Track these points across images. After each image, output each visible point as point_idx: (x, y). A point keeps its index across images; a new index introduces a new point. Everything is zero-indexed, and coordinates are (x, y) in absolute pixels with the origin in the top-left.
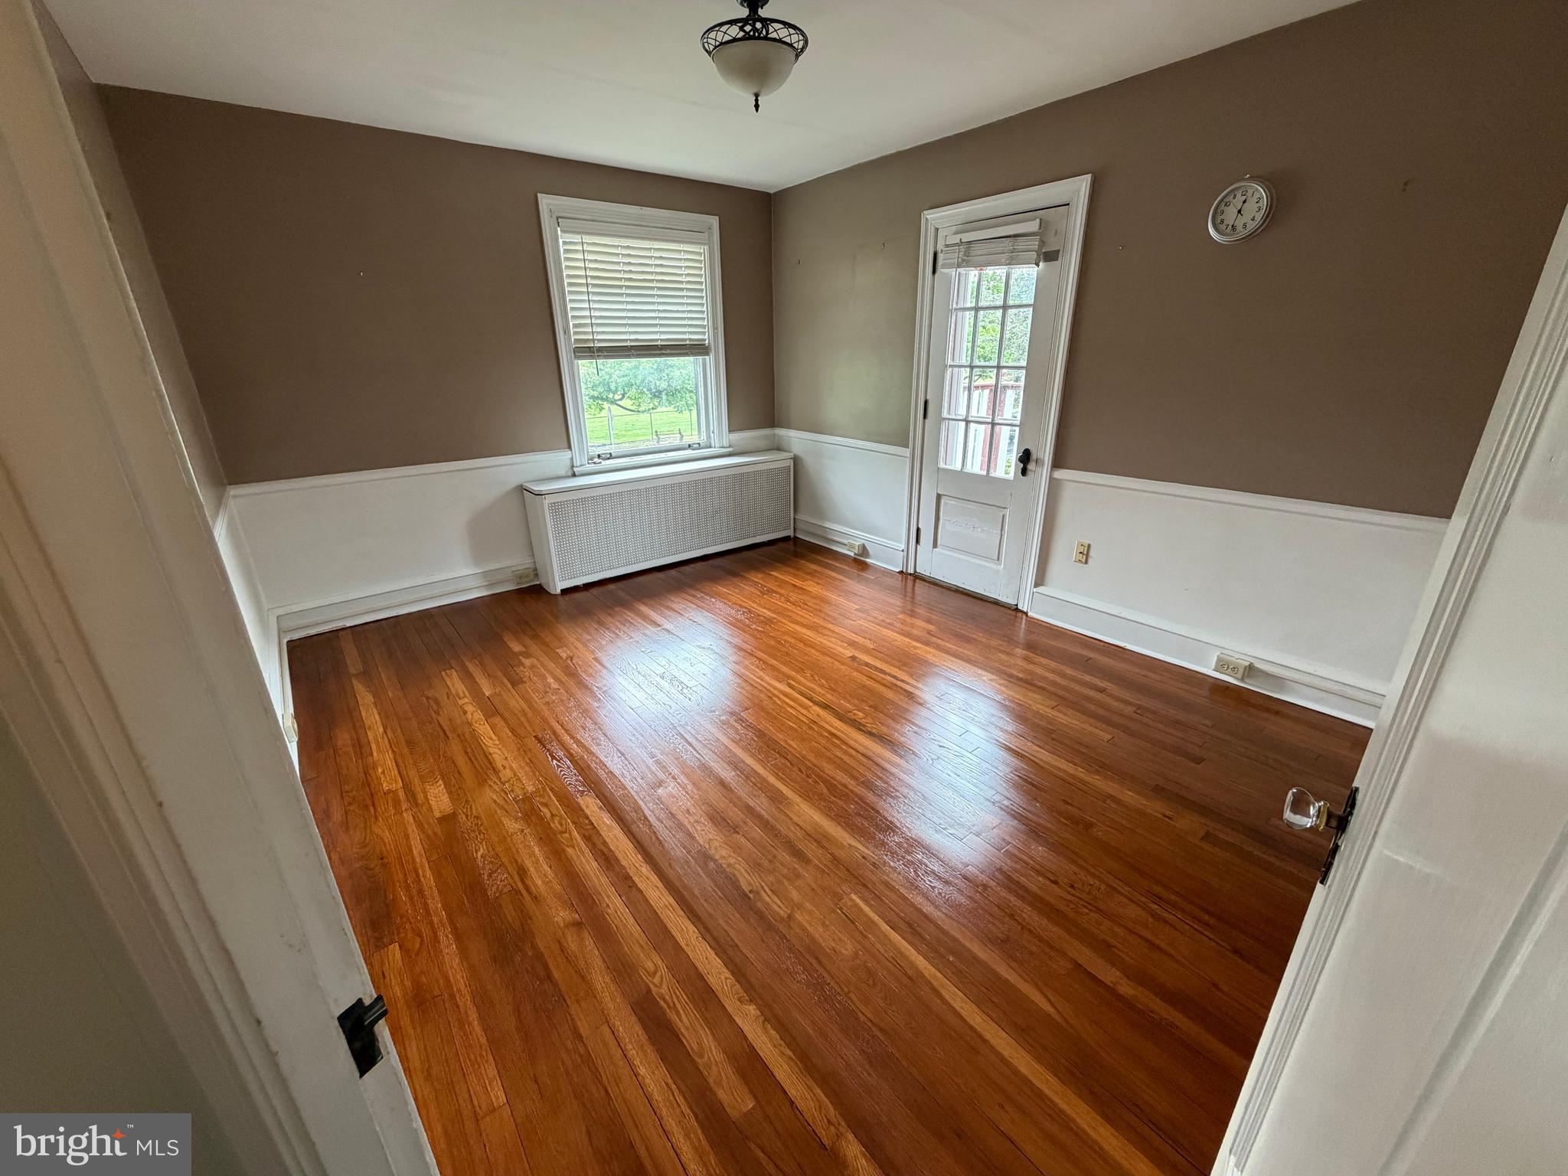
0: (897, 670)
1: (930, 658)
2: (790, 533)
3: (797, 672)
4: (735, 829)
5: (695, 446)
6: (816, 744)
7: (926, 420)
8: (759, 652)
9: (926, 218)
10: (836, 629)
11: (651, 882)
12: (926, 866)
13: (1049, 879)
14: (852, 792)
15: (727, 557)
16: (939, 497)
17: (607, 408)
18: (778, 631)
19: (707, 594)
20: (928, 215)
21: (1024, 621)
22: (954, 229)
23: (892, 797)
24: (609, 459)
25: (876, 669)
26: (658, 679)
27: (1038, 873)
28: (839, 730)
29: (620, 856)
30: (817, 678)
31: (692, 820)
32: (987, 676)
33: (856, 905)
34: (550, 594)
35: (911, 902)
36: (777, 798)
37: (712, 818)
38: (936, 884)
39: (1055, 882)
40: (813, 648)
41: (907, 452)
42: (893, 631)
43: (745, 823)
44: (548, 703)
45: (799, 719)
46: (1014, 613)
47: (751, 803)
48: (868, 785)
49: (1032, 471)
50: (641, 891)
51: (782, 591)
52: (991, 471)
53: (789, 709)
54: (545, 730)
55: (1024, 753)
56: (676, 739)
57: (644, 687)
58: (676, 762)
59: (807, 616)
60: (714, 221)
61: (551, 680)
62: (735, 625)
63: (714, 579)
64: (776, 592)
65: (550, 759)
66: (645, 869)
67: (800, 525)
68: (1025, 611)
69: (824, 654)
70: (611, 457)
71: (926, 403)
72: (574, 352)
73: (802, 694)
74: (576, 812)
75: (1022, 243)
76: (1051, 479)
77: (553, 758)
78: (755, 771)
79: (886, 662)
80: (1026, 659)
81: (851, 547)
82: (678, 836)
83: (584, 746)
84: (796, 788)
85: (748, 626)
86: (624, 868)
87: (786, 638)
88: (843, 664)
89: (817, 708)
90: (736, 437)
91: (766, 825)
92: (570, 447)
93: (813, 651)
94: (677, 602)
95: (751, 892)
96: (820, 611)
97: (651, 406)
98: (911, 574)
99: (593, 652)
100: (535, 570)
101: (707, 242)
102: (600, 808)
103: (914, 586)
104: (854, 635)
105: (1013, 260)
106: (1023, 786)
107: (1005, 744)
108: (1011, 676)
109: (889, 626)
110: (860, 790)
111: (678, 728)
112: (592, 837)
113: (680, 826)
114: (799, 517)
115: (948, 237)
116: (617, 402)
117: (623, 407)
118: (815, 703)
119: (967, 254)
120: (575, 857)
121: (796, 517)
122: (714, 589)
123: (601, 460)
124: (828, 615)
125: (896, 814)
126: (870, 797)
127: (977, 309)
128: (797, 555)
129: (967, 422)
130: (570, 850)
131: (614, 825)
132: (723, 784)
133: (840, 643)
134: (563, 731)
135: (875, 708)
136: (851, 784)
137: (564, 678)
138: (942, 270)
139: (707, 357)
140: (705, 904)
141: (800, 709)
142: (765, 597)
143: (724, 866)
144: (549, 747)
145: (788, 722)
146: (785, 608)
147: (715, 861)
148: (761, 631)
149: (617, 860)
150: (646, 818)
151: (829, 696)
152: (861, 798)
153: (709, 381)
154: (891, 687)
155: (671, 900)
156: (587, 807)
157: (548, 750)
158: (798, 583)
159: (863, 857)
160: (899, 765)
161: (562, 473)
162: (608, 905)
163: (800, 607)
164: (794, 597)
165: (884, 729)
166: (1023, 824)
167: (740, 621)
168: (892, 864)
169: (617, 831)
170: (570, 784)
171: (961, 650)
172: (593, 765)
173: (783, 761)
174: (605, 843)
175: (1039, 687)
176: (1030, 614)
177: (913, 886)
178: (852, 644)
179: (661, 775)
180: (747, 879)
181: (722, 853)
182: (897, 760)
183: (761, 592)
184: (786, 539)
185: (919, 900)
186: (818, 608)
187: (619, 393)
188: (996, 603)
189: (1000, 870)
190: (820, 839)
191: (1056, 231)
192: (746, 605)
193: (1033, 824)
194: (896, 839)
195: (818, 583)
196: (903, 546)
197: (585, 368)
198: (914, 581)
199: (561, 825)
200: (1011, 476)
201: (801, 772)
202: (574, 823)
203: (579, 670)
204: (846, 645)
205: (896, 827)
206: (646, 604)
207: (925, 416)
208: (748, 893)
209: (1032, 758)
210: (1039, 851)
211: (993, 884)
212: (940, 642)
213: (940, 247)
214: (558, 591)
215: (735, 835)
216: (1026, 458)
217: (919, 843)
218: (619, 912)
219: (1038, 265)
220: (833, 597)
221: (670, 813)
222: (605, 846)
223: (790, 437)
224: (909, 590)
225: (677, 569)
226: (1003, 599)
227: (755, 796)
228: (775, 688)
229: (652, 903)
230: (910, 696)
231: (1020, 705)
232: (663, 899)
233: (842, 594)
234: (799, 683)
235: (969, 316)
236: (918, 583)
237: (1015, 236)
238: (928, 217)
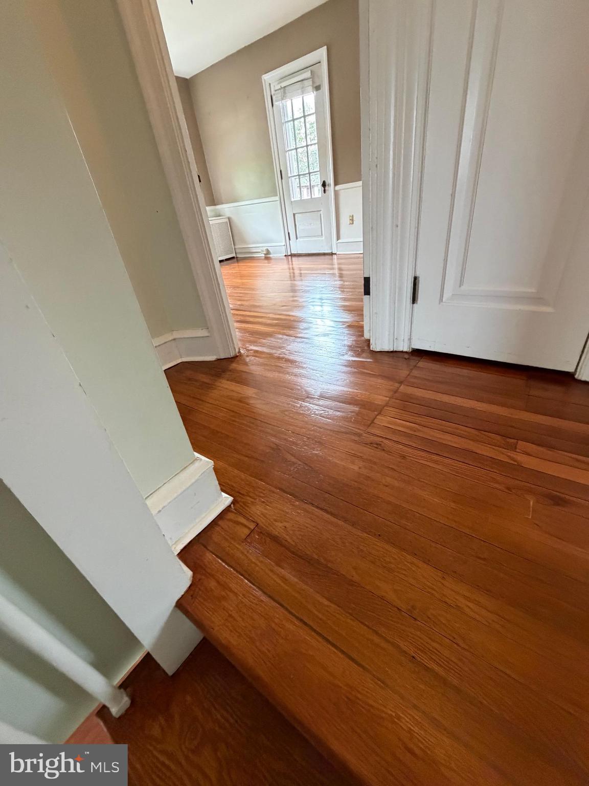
2: (234, 255)
7: (283, 180)
16: (294, 215)
21: (336, 257)
22: (277, 82)
41: (277, 198)
46: (331, 256)
49: (327, 190)
52: (312, 196)
67: (237, 251)
68: (335, 253)
71: (281, 171)
75: (305, 84)
76: (335, 190)
81: (262, 252)
98: (289, 255)
103: (292, 260)
105: (303, 92)
114: (237, 247)
115: (275, 86)
119: (285, 93)
127: (293, 120)
129: (299, 176)
138: (276, 103)
176: (337, 253)
184: (233, 258)
188: (324, 254)
191: (318, 76)
196: (284, 244)
198: (292, 258)
200: (320, 195)
207: (282, 178)
213: (273, 93)
216: (324, 185)
219: (313, 93)
223: (223, 208)
224: (290, 262)
226: (326, 251)
235: (291, 124)
236: (294, 259)
237: (302, 80)
238: (265, 78)
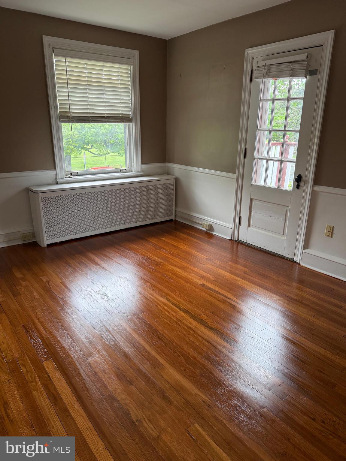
0: (227, 292)
1: (245, 286)
2: (173, 218)
3: (172, 292)
4: (130, 382)
5: (123, 171)
6: (180, 333)
7: (246, 159)
8: (152, 281)
9: (247, 53)
10: (195, 269)
11: (79, 413)
12: (239, 407)
13: (310, 417)
14: (198, 362)
15: (139, 230)
16: (251, 200)
17: (83, 153)
18: (164, 269)
19: (127, 249)
20: (248, 51)
21: (297, 267)
22: (262, 58)
23: (221, 366)
24: (76, 175)
25: (216, 291)
26: (95, 294)
27: (304, 414)
28: (193, 325)
29: (63, 398)
30: (182, 295)
31: (106, 376)
32: (276, 297)
33: (198, 431)
34: (41, 247)
35: (230, 429)
36: (156, 365)
37: (118, 376)
38: (244, 419)
39: (314, 419)
40: (181, 279)
41: (234, 176)
42: (225, 271)
43: (137, 379)
44: (32, 307)
45: (172, 319)
46: (291, 263)
47: (141, 367)
48: (209, 359)
49: (303, 186)
50: (73, 418)
51: (167, 248)
52: (280, 186)
53: (166, 313)
54: (29, 322)
55: (297, 342)
56: (102, 328)
57: (87, 299)
58: (100, 342)
59: (179, 262)
60: (136, 53)
61: (35, 294)
62: (141, 265)
63: (131, 241)
64: (164, 249)
65: (30, 339)
66: (77, 406)
67: (178, 214)
68: (298, 262)
69: (187, 282)
70: (77, 174)
71: (246, 150)
72: (59, 119)
73: (174, 304)
74: (41, 370)
75: (298, 65)
76: (313, 190)
77: (32, 338)
78: (145, 348)
79: (220, 288)
80: (298, 289)
81: (204, 226)
82: (97, 386)
83: (50, 332)
84: (167, 359)
85: (147, 266)
86: (64, 404)
87: (168, 273)
88: (197, 288)
89: (181, 313)
90: (145, 166)
91: (148, 380)
92: (55, 169)
93: (181, 281)
94: (110, 253)
95: (137, 421)
96: (186, 259)
97: (106, 152)
98: (236, 241)
99: (61, 279)
100: (34, 233)
101: (132, 63)
102: (55, 368)
103: (237, 247)
104: (204, 272)
105: (293, 74)
106: (296, 361)
107: (286, 336)
108: (290, 298)
109: (223, 268)
110: (203, 361)
111: (104, 322)
112: (48, 385)
113: (99, 380)
114: (178, 209)
115: (259, 62)
116: (89, 150)
117: (92, 153)
118: (181, 310)
119: (268, 71)
120: (37, 397)
121: (177, 210)
122: (130, 246)
123: (72, 176)
124: (190, 261)
125: (223, 376)
126: (209, 365)
127: (273, 100)
128: (176, 229)
129: (268, 160)
130: (35, 393)
131: (62, 378)
132: (126, 355)
133: (196, 277)
134: (39, 323)
135: (213, 313)
136: (198, 357)
137: (43, 293)
138: (256, 80)
139: (131, 124)
140: (110, 428)
141: (172, 312)
142: (157, 251)
143: (123, 404)
144: (30, 331)
145: (165, 320)
146: (168, 257)
147: (117, 401)
148: (154, 269)
149: (61, 399)
150: (80, 374)
151: (189, 306)
152: (204, 366)
153: (132, 136)
154: (223, 301)
155: (90, 425)
156: (48, 367)
157: (29, 333)
158: (176, 244)
159: (203, 401)
160: (226, 347)
161: (51, 182)
162: (53, 427)
163: (176, 257)
164: (173, 251)
165: (218, 325)
166: (296, 384)
167: (143, 263)
168: (220, 406)
169: (64, 382)
170: (40, 353)
171: (263, 282)
172: (54, 343)
173: (161, 342)
174: (55, 389)
175: (305, 305)
176: (301, 264)
177: (231, 420)
178: (203, 277)
179: (91, 349)
180: (135, 413)
181: (122, 397)
182: (225, 344)
183: (155, 248)
184: (171, 221)
185: (234, 428)
186: (185, 257)
187: (90, 145)
188: (282, 257)
189: (282, 411)
190: (179, 389)
191: (316, 59)
192: (147, 255)
193: (301, 384)
194: (223, 391)
195: (186, 244)
196: (231, 226)
197: (65, 127)
198: (238, 245)
199: (32, 377)
200: (291, 189)
201: (171, 349)
202: (39, 376)
203: (52, 289)
204: (199, 278)
205: (223, 383)
206: (93, 253)
207: (245, 157)
208: (135, 421)
209: (300, 344)
210: (304, 400)
211: (278, 419)
212: (251, 278)
213: (254, 68)
214: (46, 245)
215: (130, 386)
216: (298, 179)
217: (235, 393)
218: (59, 431)
219: (306, 77)
220: (194, 252)
221: (94, 372)
222: (55, 391)
223: (173, 167)
224: (235, 249)
225: (111, 235)
226: (286, 255)
227: (143, 363)
228: (159, 300)
229: (79, 426)
230: (234, 307)
231: (296, 314)
232: (86, 424)
233: (198, 251)
234: (173, 298)
235: (269, 104)
236: (240, 246)
237: (294, 62)
238: (248, 52)
